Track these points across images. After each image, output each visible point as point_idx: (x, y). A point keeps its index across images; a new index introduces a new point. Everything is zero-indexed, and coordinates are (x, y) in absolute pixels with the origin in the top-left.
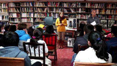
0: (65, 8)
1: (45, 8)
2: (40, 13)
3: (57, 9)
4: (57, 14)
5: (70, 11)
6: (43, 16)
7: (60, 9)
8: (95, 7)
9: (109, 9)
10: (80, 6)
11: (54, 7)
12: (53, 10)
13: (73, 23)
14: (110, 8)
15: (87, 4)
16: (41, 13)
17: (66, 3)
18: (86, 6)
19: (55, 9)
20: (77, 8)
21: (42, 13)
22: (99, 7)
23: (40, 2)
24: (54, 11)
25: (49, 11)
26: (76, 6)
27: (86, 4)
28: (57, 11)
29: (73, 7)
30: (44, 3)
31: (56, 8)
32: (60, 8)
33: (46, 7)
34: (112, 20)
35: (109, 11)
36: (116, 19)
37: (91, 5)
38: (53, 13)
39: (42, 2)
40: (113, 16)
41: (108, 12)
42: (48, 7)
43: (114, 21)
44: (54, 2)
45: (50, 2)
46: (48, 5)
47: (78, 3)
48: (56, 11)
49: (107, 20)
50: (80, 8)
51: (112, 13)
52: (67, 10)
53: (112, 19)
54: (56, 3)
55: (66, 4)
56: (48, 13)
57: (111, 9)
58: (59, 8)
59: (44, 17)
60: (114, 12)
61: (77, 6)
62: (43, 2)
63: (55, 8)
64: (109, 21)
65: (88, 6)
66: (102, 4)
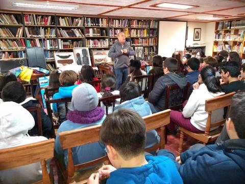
0: (64, 28)
1: (20, 27)
2: (6, 40)
3: (46, 30)
4: (48, 41)
5: (73, 34)
6: (16, 47)
7: (54, 31)
8: (114, 26)
9: (134, 29)
10: (90, 24)
11: (39, 27)
12: (38, 33)
13: (82, 56)
14: (135, 27)
15: (102, 21)
16: (10, 40)
17: (63, 17)
18: (101, 25)
19: (42, 31)
20: (86, 28)
21: (13, 40)
22: (120, 25)
23: (4, 14)
24: (42, 36)
25: (29, 36)
26: (84, 25)
27: (100, 19)
28: (48, 35)
29: (79, 25)
30: (12, 16)
31: (45, 28)
32: (53, 28)
33: (22, 26)
34: (139, 46)
35: (135, 33)
36: (143, 44)
37: (108, 23)
38: (40, 40)
39: (6, 14)
40: (140, 40)
41: (133, 33)
42: (26, 26)
43: (142, 48)
44: (39, 15)
45: (30, 15)
46: (26, 22)
47: (87, 18)
48: (45, 34)
49: (132, 46)
50: (90, 28)
51: (139, 35)
52: (67, 33)
53: (140, 44)
54: (43, 17)
55: (63, 19)
56: (28, 39)
57: (137, 29)
58: (51, 28)
59: (19, 48)
60: (141, 34)
61: (86, 24)
62: (10, 14)
63: (43, 27)
64: (136, 48)
65: (103, 24)
66: (124, 19)
